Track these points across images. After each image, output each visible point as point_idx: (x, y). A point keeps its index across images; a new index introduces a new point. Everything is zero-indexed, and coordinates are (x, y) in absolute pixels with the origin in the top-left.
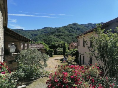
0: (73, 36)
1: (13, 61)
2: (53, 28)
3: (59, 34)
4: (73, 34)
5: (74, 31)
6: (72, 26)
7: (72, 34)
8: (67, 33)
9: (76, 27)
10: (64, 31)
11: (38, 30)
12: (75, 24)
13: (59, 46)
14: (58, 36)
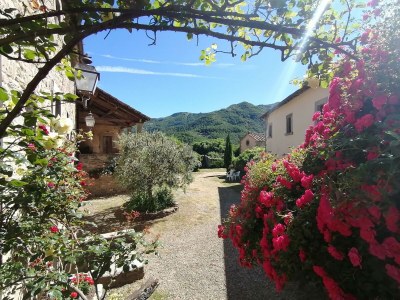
0: (239, 131)
1: (101, 170)
2: (194, 114)
3: (208, 127)
4: (240, 128)
5: (243, 120)
6: (239, 109)
7: (237, 126)
8: (225, 125)
9: (246, 112)
10: (219, 120)
11: (161, 120)
12: (244, 105)
13: (212, 149)
14: (205, 132)
